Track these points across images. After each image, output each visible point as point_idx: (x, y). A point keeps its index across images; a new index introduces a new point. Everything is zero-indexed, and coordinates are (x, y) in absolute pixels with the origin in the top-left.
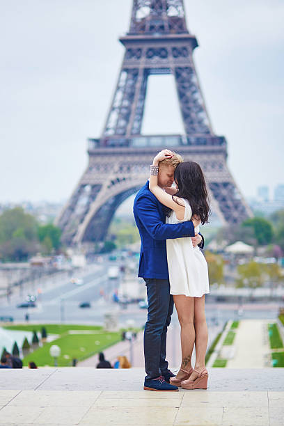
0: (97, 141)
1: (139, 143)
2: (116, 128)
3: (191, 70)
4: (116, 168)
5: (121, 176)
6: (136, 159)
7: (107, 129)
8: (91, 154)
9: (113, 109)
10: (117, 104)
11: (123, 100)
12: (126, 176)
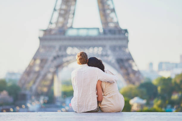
0: (45, 31)
1: (71, 33)
2: (57, 23)
4: (57, 49)
5: (60, 53)
6: (70, 43)
7: (51, 23)
8: (41, 39)
9: (55, 10)
10: (58, 8)
11: (61, 5)
12: (64, 53)
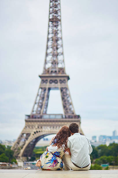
0: (29, 116)
1: (46, 117)
2: (37, 111)
3: (67, 89)
4: (36, 127)
5: (38, 130)
6: (45, 123)
7: (33, 111)
8: (26, 121)
9: (36, 103)
10: (37, 101)
11: (40, 100)
12: (40, 130)
